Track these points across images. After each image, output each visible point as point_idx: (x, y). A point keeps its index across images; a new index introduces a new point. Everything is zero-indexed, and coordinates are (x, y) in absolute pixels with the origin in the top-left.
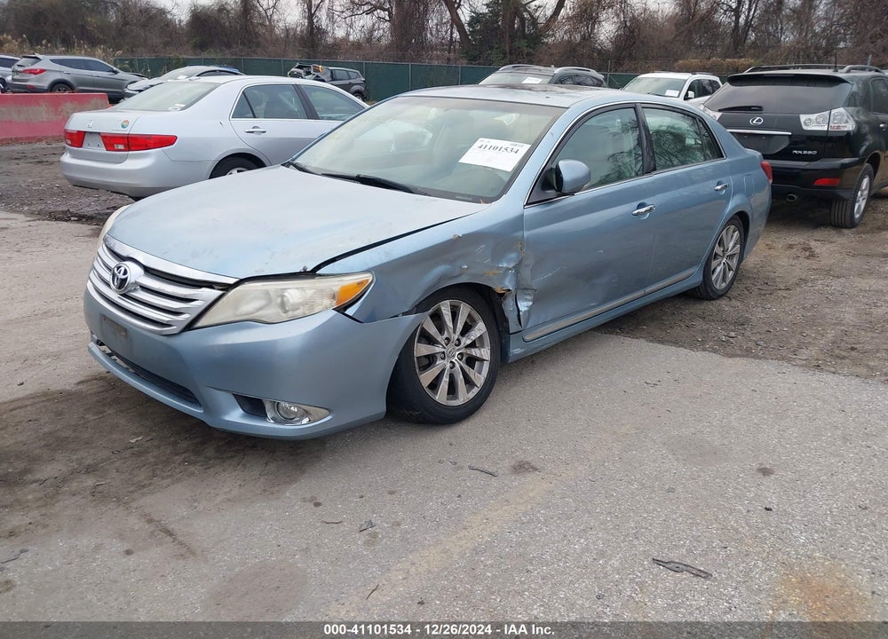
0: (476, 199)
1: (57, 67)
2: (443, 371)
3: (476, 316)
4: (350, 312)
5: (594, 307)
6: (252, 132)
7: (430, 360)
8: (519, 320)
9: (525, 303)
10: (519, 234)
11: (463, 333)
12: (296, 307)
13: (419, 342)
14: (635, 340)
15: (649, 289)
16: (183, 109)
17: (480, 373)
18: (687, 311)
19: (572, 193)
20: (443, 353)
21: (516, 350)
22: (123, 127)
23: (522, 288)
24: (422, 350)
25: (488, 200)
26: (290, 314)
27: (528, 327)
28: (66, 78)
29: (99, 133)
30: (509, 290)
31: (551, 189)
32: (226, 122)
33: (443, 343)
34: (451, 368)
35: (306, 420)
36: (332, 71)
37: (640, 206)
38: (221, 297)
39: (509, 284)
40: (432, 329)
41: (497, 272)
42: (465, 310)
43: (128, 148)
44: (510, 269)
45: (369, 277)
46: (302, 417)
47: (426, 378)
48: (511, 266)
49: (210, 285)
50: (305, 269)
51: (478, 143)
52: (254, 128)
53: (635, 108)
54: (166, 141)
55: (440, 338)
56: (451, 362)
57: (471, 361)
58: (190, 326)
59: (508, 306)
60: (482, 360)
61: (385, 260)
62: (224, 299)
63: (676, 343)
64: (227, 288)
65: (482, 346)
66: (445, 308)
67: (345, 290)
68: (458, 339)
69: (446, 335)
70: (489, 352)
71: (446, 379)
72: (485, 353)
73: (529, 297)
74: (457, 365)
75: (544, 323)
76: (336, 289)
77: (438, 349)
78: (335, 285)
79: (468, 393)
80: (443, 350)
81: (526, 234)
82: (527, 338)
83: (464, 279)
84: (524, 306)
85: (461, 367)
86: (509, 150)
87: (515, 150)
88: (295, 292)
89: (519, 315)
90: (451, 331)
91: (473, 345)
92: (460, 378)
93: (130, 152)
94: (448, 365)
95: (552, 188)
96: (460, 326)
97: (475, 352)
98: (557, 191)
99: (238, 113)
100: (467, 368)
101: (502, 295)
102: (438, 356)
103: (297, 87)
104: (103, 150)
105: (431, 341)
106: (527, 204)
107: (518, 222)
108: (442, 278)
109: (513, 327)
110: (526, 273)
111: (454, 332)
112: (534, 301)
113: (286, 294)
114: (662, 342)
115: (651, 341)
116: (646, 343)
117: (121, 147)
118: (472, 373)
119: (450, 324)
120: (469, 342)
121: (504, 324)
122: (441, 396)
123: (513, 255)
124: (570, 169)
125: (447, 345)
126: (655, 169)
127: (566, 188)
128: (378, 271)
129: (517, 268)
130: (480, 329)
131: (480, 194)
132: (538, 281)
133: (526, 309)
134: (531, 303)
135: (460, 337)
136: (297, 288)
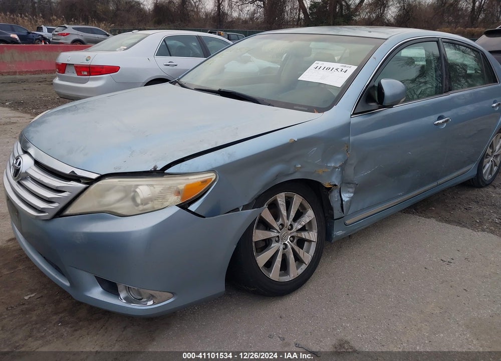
0: (311, 109)
1: (76, 32)
2: (277, 252)
3: (307, 205)
4: (193, 208)
5: (401, 196)
6: (169, 65)
7: (267, 243)
8: (342, 207)
9: (347, 195)
10: (345, 139)
11: (295, 220)
12: (145, 202)
13: (257, 228)
14: (428, 220)
15: (440, 181)
16: (125, 50)
17: (308, 252)
18: (463, 196)
19: (390, 106)
20: (278, 237)
21: (338, 233)
22: (87, 60)
23: (346, 183)
24: (259, 235)
25: (321, 110)
26: (141, 207)
27: (349, 213)
28: (81, 38)
29: (73, 64)
30: (335, 185)
31: (372, 102)
32: (152, 58)
33: (278, 228)
34: (284, 249)
35: (151, 303)
36: (228, 34)
37: (440, 118)
38: (85, 189)
39: (335, 180)
40: (269, 217)
41: (327, 170)
42: (297, 200)
43: (90, 74)
44: (337, 168)
45: (212, 176)
46: (149, 299)
47: (262, 259)
48: (338, 165)
49: (78, 179)
50: (155, 168)
51: (314, 65)
52: (169, 62)
53: (438, 42)
54: (113, 69)
55: (276, 225)
56: (284, 244)
57: (301, 242)
58: (60, 213)
59: (334, 197)
60: (310, 241)
61: (228, 160)
62: (87, 192)
63: (459, 223)
64: (90, 182)
65: (311, 229)
66: (281, 199)
67: (189, 188)
68: (291, 225)
69: (280, 221)
70: (316, 234)
71: (279, 259)
72: (312, 235)
73: (351, 190)
74: (289, 246)
75: (362, 210)
76: (182, 187)
77: (273, 234)
78: (181, 183)
79: (297, 270)
80: (278, 234)
81: (352, 138)
82: (348, 222)
83: (297, 176)
84: (346, 197)
85: (293, 249)
86: (339, 70)
87: (344, 70)
88: (145, 188)
89: (342, 204)
90: (285, 218)
91: (303, 229)
92: (291, 257)
93: (91, 77)
94: (282, 247)
95: (374, 101)
96: (293, 214)
97: (304, 235)
98: (378, 104)
99: (160, 53)
100: (297, 249)
101: (329, 189)
102: (274, 240)
103: (198, 37)
104: (75, 75)
105: (268, 227)
106: (354, 114)
107: (345, 129)
108: (278, 176)
109: (337, 213)
110: (350, 171)
111: (288, 218)
112: (355, 193)
113: (138, 190)
114: (448, 221)
115: (440, 221)
116: (437, 223)
117: (86, 73)
118: (301, 253)
119: (284, 213)
120: (300, 227)
121: (330, 211)
122: (274, 274)
123: (340, 156)
124: (391, 86)
125: (281, 229)
126: (450, 90)
127: (387, 102)
128: (222, 171)
129: (343, 167)
130: (310, 215)
131: (315, 105)
132: (360, 176)
133: (348, 199)
134: (352, 195)
135: (293, 223)
136: (147, 185)
